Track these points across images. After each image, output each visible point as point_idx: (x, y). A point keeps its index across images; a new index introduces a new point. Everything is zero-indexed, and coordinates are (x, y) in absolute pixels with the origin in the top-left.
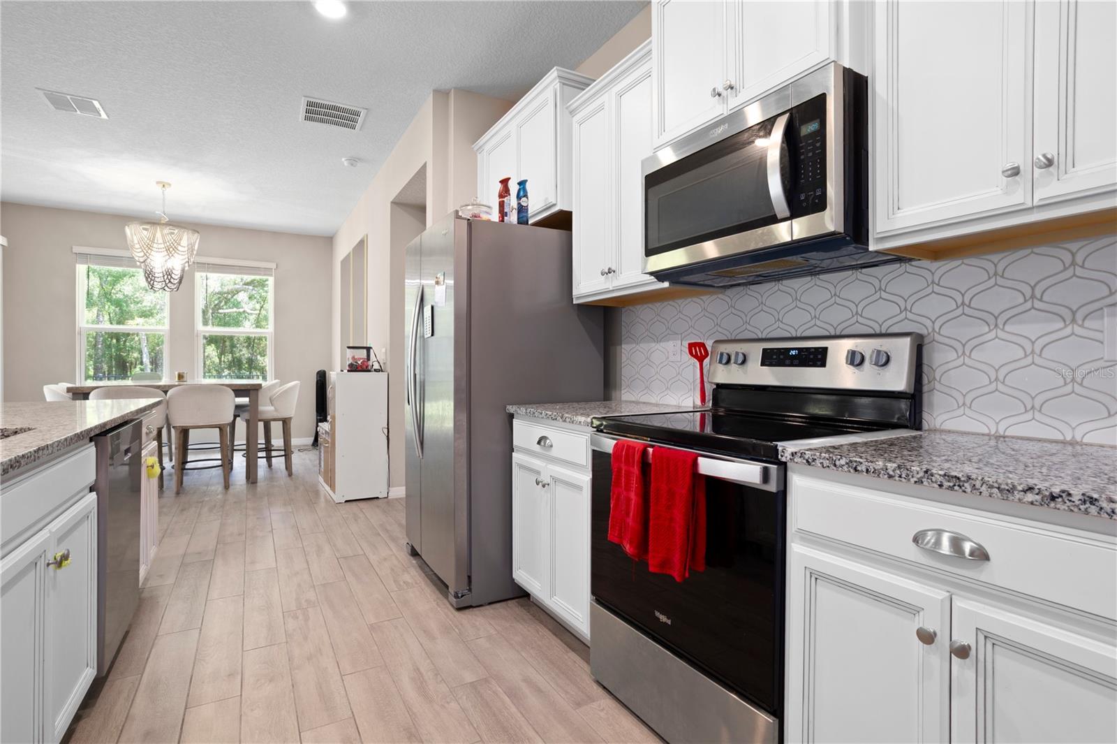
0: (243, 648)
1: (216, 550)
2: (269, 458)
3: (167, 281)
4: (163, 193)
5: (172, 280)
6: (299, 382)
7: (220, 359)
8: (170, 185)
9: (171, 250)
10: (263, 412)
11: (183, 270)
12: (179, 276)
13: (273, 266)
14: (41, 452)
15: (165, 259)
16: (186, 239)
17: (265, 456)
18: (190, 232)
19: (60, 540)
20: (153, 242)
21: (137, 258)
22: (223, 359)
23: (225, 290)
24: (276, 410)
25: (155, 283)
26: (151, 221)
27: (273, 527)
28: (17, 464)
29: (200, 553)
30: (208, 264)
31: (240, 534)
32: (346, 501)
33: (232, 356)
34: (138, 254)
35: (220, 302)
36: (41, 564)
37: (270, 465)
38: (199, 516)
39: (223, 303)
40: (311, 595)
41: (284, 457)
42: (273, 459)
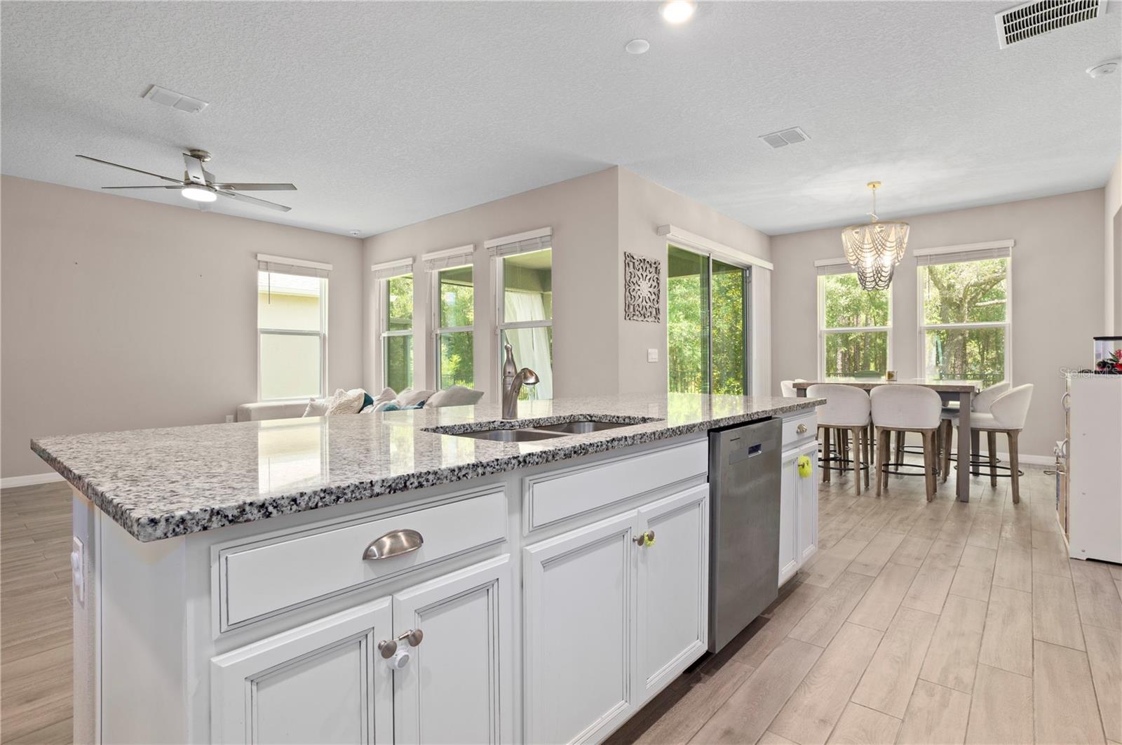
0: (851, 697)
1: (883, 569)
2: (993, 476)
3: (878, 280)
4: (874, 193)
5: (882, 278)
6: (1032, 385)
7: (982, 356)
8: (879, 183)
9: (879, 249)
10: (979, 420)
11: (893, 266)
12: (889, 273)
13: (1010, 243)
14: (616, 443)
15: (874, 257)
16: (894, 233)
17: (989, 473)
18: (898, 225)
19: (652, 522)
20: (863, 243)
21: (852, 263)
22: (985, 356)
23: (982, 281)
24: (996, 418)
25: (867, 283)
26: (861, 224)
27: (961, 563)
28: (584, 451)
29: (866, 565)
30: (930, 255)
31: (918, 559)
32: (1088, 560)
33: (997, 352)
34: (851, 258)
35: (978, 294)
36: (628, 538)
37: (994, 484)
38: (887, 524)
39: (980, 296)
40: (967, 674)
41: (1010, 478)
42: (998, 478)
